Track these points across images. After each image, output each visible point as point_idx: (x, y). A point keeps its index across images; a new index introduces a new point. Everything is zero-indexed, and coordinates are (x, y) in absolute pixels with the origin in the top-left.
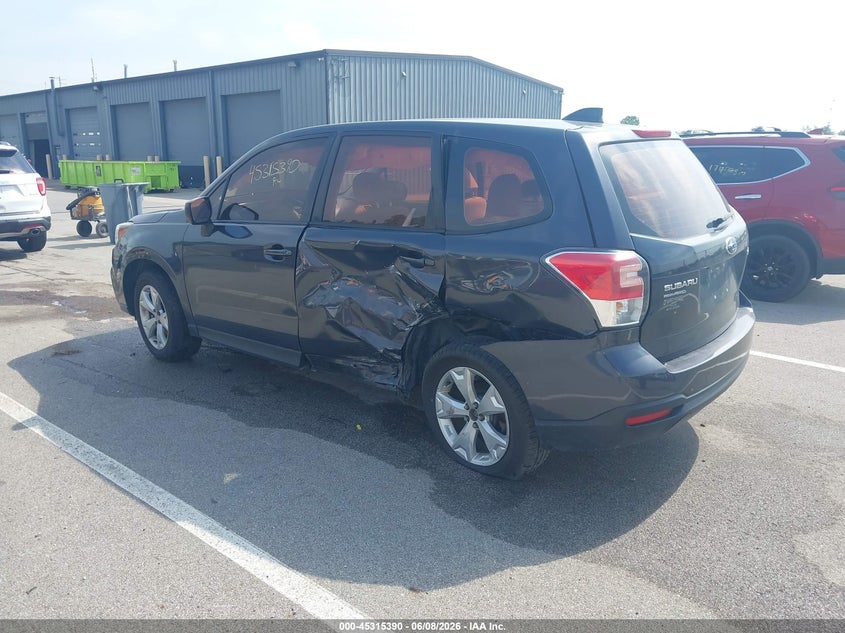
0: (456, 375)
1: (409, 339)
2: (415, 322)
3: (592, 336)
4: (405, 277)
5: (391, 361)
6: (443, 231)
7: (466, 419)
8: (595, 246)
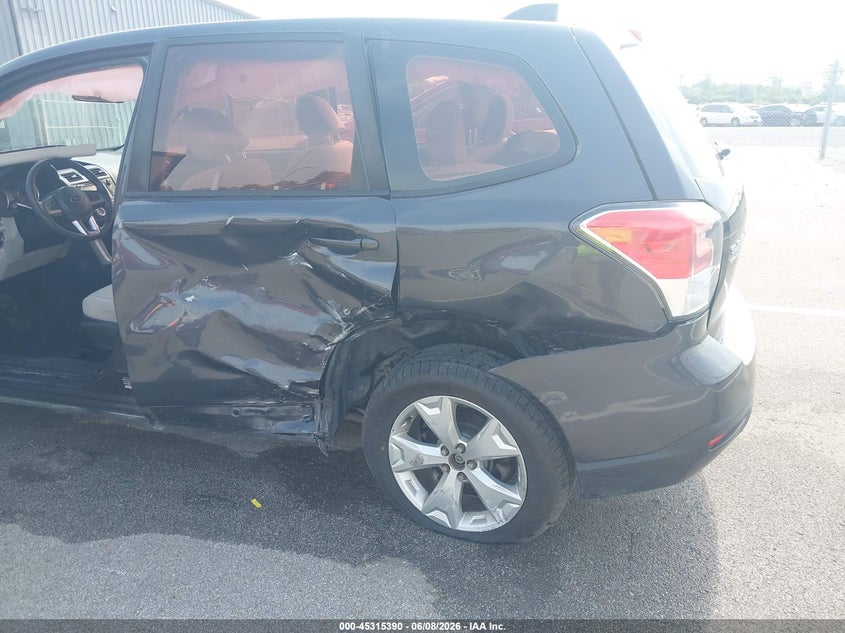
0: (424, 408)
1: (332, 363)
2: (341, 337)
3: (659, 334)
4: (320, 271)
5: (301, 399)
6: (386, 193)
7: (444, 469)
8: (655, 198)
